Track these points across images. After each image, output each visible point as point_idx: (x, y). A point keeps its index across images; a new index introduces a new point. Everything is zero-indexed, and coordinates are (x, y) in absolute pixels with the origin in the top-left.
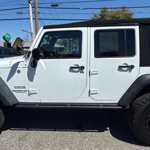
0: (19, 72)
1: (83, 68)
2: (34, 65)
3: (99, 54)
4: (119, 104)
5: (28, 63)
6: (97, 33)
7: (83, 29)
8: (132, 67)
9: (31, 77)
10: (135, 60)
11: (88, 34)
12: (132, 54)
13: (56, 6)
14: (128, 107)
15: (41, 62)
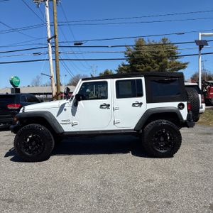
0: (65, 110)
1: (109, 105)
2: (76, 105)
3: (119, 95)
4: (134, 130)
5: (71, 103)
6: (117, 82)
7: (109, 81)
8: (141, 104)
9: (74, 113)
10: (143, 99)
11: (112, 83)
12: (141, 95)
13: (80, 44)
14: (141, 131)
15: (81, 103)
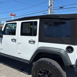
13: (62, 7)
